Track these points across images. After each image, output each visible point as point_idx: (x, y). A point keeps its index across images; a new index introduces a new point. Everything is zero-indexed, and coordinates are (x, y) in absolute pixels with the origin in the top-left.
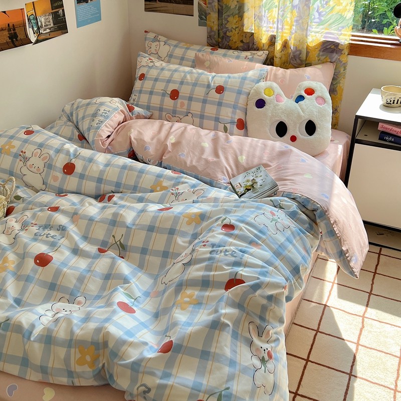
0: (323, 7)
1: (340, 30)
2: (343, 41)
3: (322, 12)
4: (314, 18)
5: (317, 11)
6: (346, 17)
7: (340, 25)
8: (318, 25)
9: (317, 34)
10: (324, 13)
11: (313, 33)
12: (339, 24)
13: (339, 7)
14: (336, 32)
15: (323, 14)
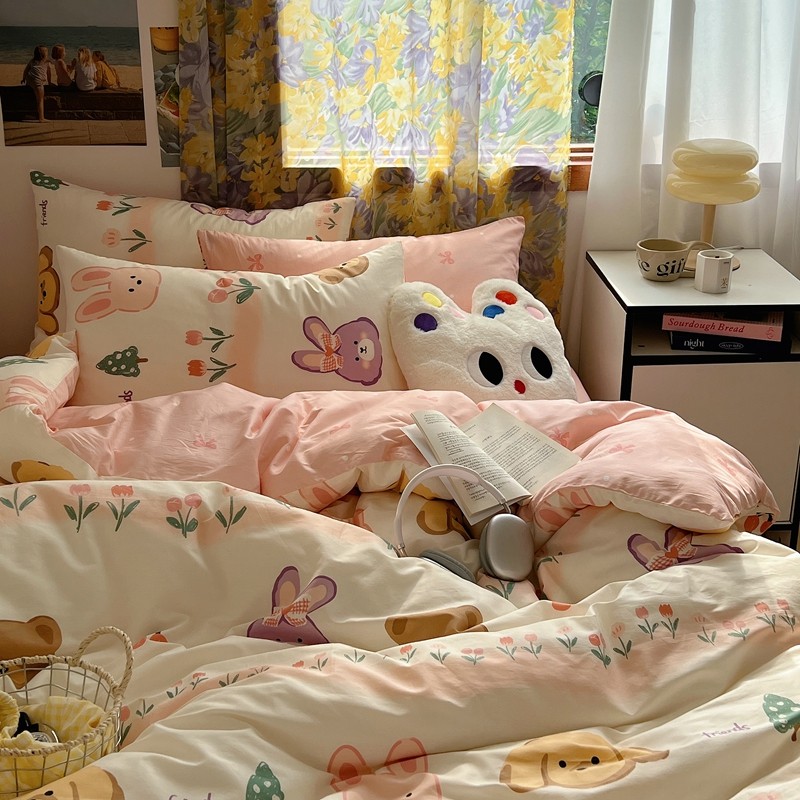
0: (513, 97)
1: (552, 142)
2: (558, 164)
3: (511, 106)
4: (500, 123)
5: (505, 107)
6: (561, 114)
7: (549, 132)
8: (506, 136)
9: (505, 155)
10: (515, 108)
11: (499, 155)
12: (548, 129)
13: (544, 94)
14: (541, 146)
15: (513, 111)
